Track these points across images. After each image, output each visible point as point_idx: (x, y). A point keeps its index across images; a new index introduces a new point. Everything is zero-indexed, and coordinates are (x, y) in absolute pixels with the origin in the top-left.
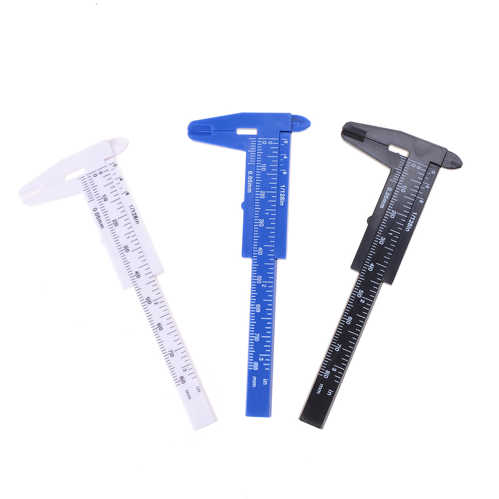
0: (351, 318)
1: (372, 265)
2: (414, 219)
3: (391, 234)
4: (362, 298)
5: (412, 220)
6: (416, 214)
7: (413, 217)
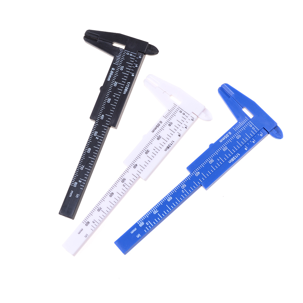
0: (90, 149)
1: (103, 115)
2: (128, 86)
3: (115, 96)
4: (97, 136)
5: (127, 87)
6: (130, 83)
7: (128, 85)
